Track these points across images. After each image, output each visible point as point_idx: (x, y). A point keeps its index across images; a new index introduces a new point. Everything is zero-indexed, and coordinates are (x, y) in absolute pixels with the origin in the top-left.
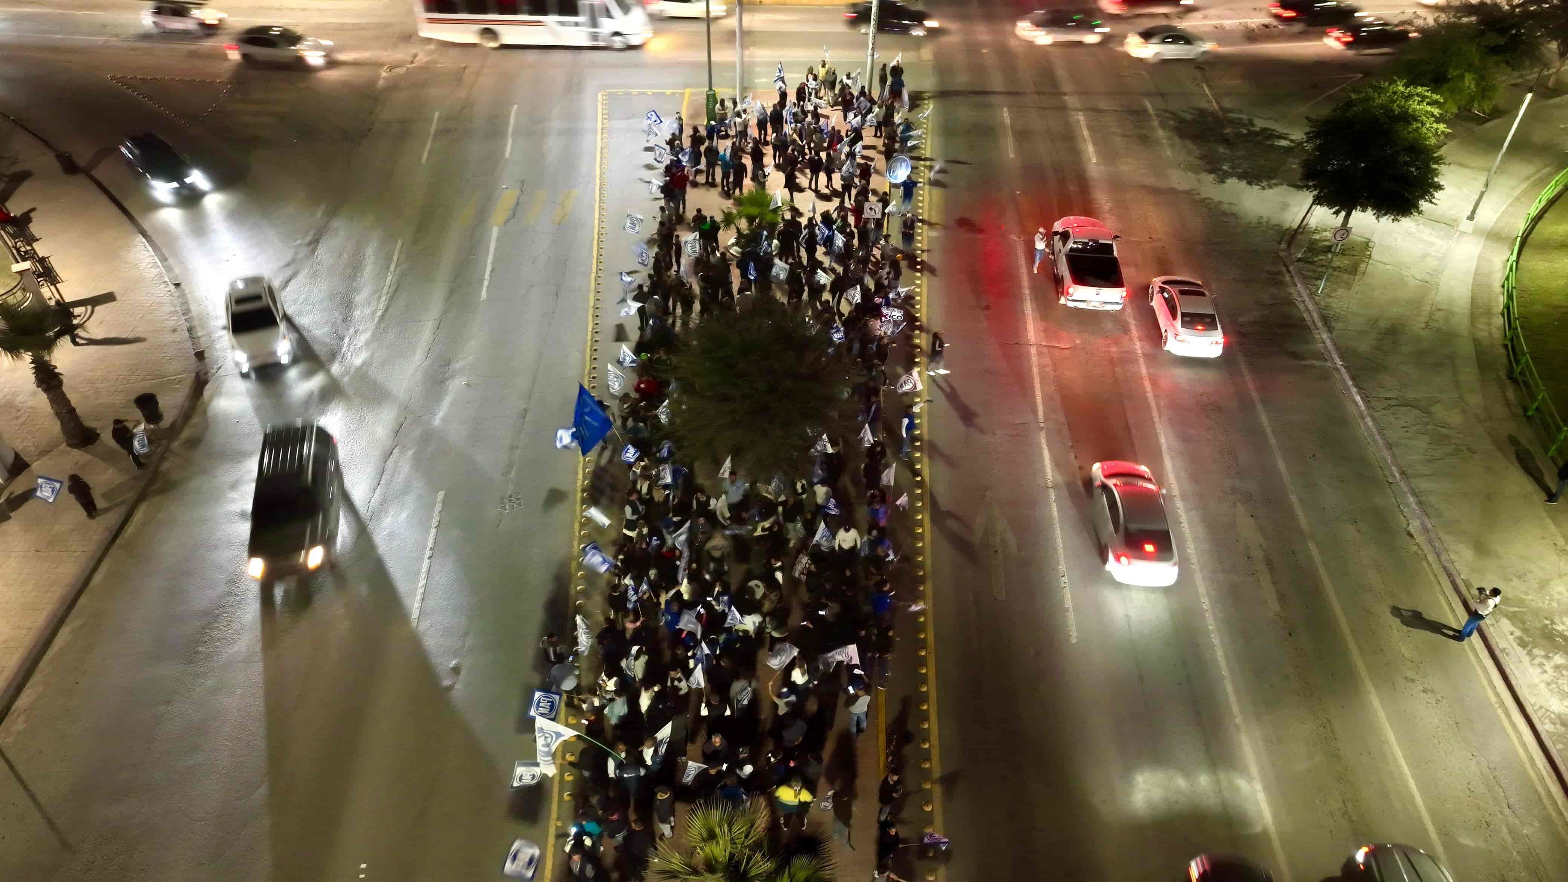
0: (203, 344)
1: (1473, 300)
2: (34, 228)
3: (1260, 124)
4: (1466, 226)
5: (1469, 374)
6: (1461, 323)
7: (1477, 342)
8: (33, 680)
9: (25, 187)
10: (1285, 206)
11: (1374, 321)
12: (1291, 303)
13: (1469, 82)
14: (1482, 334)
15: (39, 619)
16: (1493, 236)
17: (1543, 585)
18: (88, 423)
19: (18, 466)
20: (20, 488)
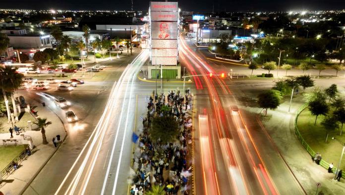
0: (67, 130)
1: (290, 123)
2: (37, 114)
3: (253, 99)
4: (289, 113)
5: (289, 133)
6: (288, 126)
7: (291, 129)
8: (37, 177)
9: (37, 108)
10: (257, 110)
11: (272, 126)
12: (258, 124)
13: (285, 90)
14: (291, 128)
15: (38, 168)
16: (294, 114)
17: (301, 163)
18: (47, 141)
19: (34, 147)
20: (35, 150)
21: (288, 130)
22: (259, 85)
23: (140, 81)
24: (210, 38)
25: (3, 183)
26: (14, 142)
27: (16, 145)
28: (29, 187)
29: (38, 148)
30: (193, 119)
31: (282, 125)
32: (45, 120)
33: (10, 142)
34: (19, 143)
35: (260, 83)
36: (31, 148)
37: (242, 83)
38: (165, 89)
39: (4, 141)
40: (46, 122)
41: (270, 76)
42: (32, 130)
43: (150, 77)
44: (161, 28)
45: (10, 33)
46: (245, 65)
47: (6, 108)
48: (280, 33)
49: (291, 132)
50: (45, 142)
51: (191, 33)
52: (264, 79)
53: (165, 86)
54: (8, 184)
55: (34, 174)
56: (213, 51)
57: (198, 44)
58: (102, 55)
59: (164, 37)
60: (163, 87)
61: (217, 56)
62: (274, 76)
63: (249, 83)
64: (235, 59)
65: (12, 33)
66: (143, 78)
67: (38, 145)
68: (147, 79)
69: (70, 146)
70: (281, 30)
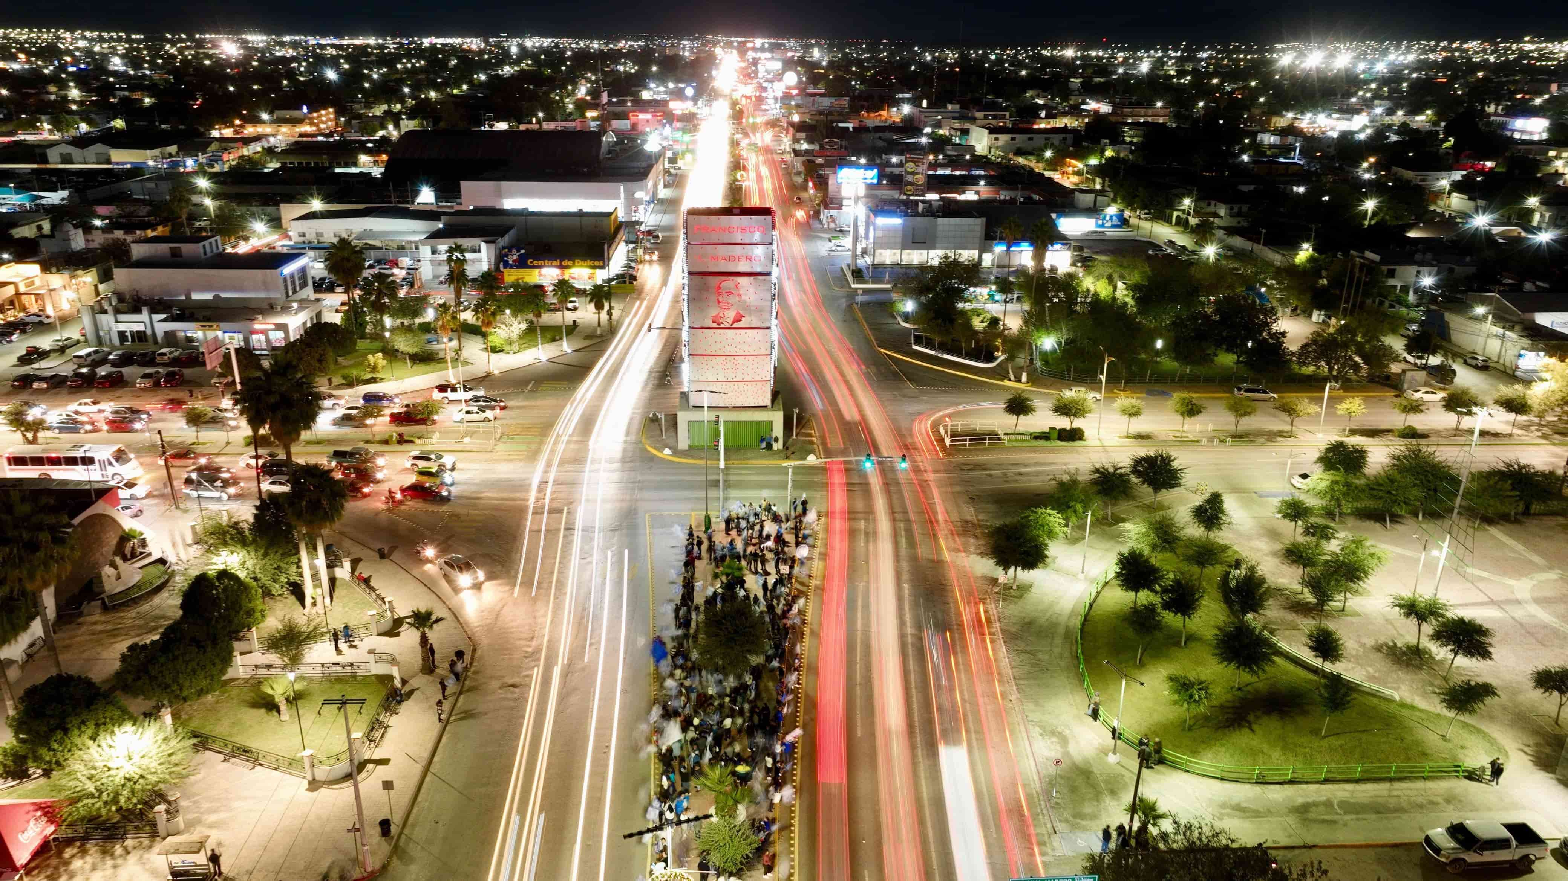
0: (470, 634)
1: (1072, 611)
4: (1081, 577)
6: (1063, 619)
7: (1067, 627)
11: (1022, 620)
14: (1071, 623)
16: (1094, 581)
19: (404, 682)
20: (407, 689)
21: (1061, 630)
22: (1028, 474)
23: (653, 458)
24: (904, 247)
25: (370, 766)
26: (348, 669)
27: (354, 676)
28: (429, 774)
29: (414, 683)
30: (811, 596)
31: (1048, 615)
32: (429, 614)
33: (338, 669)
34: (360, 673)
35: (1037, 464)
36: (397, 683)
37: (977, 466)
38: (733, 493)
39: (323, 665)
40: (434, 618)
41: (1074, 435)
42: (379, 635)
43: (683, 442)
44: (719, 294)
45: (168, 251)
46: (1006, 383)
47: (301, 575)
48: (1183, 211)
49: (1068, 634)
50: (429, 667)
51: (833, 212)
52: (1053, 450)
53: (732, 478)
54: (380, 768)
55: (430, 746)
56: (906, 317)
57: (858, 274)
58: (510, 342)
59: (730, 321)
60: (728, 485)
61: (918, 340)
62: (1087, 434)
63: (1000, 465)
64: (977, 359)
65: (175, 253)
66: (661, 450)
67: (412, 677)
68: (676, 452)
69: (491, 677)
70: (1187, 202)
